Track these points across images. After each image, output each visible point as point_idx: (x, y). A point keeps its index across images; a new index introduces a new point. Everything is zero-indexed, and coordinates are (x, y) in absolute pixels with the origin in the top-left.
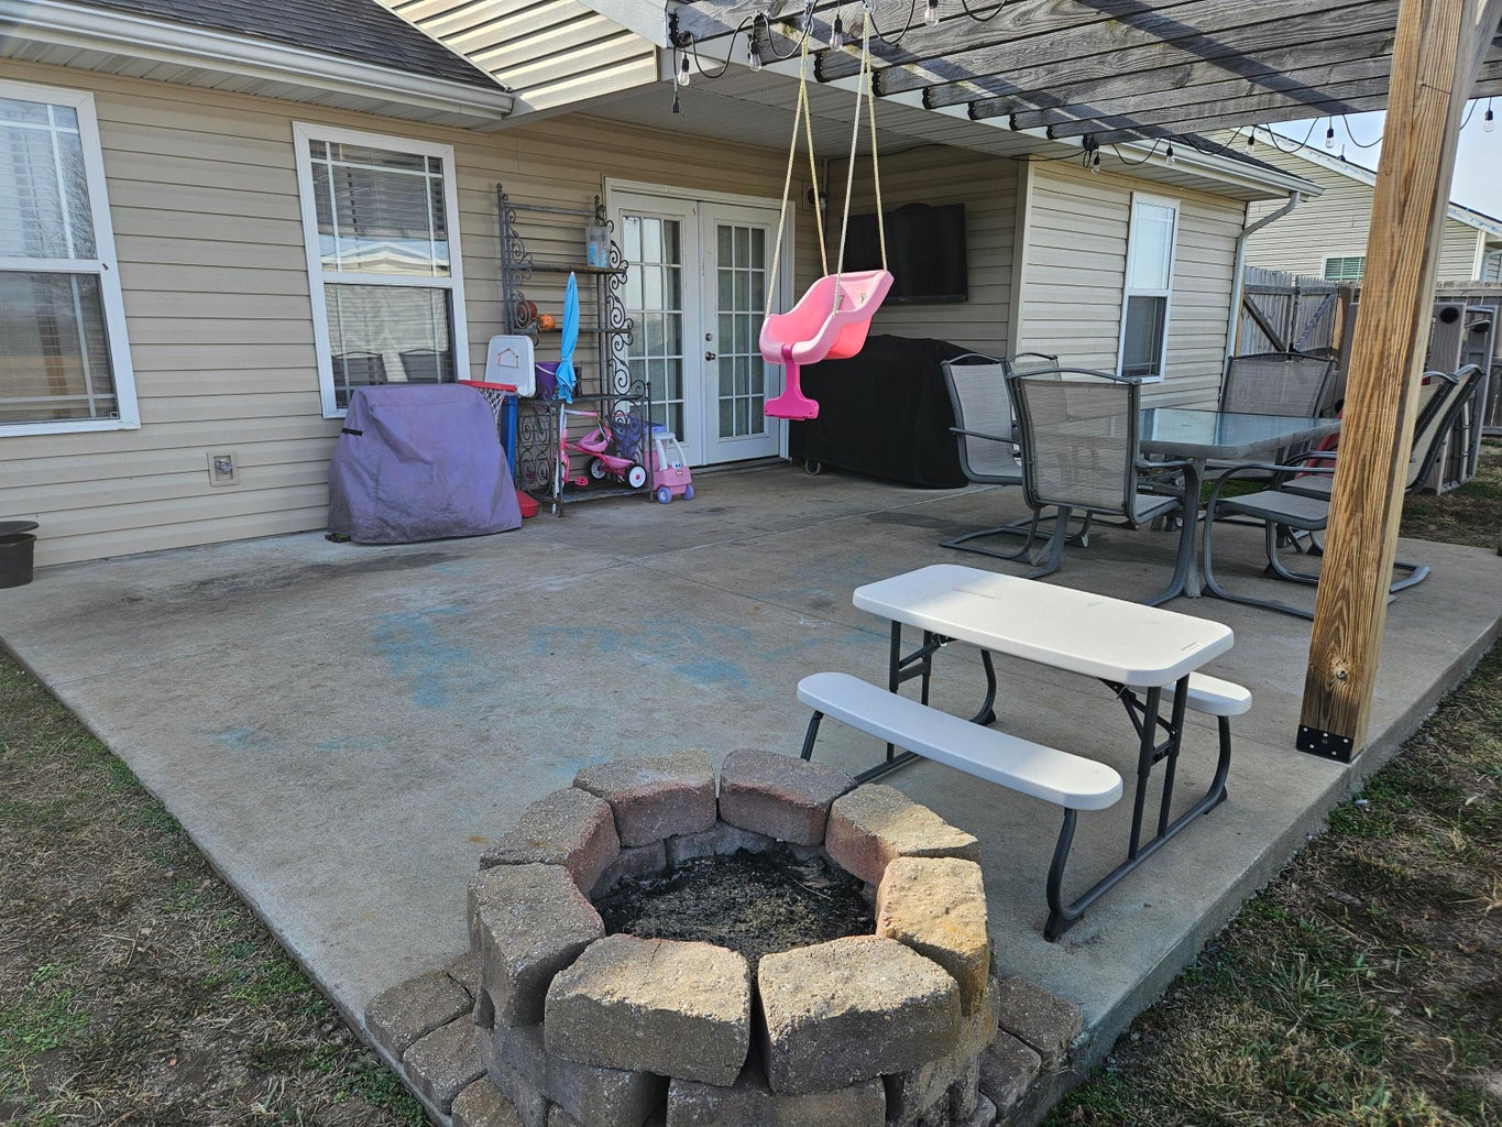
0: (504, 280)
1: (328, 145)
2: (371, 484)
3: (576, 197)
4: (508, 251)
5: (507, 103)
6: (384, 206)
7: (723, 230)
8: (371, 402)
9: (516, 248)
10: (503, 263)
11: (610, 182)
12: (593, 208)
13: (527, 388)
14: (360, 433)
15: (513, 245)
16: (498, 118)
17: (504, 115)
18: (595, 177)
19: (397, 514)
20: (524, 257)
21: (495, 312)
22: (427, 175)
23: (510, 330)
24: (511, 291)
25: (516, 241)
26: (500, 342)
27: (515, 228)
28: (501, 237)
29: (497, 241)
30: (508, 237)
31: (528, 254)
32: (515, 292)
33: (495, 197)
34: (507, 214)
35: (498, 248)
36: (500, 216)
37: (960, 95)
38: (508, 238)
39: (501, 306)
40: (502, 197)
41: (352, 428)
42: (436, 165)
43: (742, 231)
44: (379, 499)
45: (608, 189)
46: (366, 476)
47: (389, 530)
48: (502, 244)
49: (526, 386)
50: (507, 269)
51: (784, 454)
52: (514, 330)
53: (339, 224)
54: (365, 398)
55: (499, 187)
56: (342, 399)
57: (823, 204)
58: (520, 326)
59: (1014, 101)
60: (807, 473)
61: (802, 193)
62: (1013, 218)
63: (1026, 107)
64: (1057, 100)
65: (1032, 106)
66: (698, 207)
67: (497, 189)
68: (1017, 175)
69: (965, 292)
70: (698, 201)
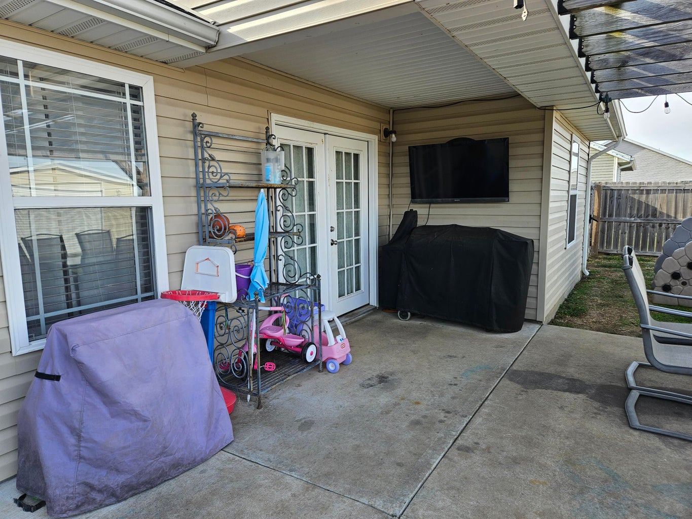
0: (198, 196)
1: (20, 64)
2: (72, 440)
3: (249, 127)
4: (203, 172)
5: (213, 35)
6: (82, 130)
7: (338, 153)
8: (73, 341)
9: (211, 170)
10: (197, 182)
11: (275, 117)
12: (264, 137)
13: (229, 295)
14: (57, 378)
15: (209, 167)
16: (203, 50)
17: (208, 48)
18: (262, 112)
19: (103, 473)
20: (221, 177)
21: (189, 224)
22: (128, 101)
23: (204, 240)
24: (206, 206)
25: (212, 163)
26: (197, 252)
27: (210, 152)
28: (196, 159)
29: (192, 163)
30: (204, 160)
31: (226, 174)
32: (209, 206)
33: (189, 125)
34: (202, 140)
35: (193, 169)
36: (195, 141)
37: (617, 45)
38: (201, 161)
39: (195, 218)
40: (196, 126)
41: (48, 372)
42: (136, 92)
43: (348, 154)
44: (81, 457)
45: (273, 122)
46: (65, 430)
47: (94, 495)
48: (196, 165)
49: (227, 293)
50: (201, 187)
51: (374, 302)
52: (208, 240)
53: (33, 148)
54: (65, 337)
55: (194, 116)
56: (34, 330)
57: (394, 138)
58: (215, 237)
59: (629, 57)
60: (400, 319)
61: (380, 130)
62: (541, 147)
63: (643, 61)
64: (674, 55)
65: (648, 60)
66: (325, 138)
67: (192, 118)
68: (545, 120)
69: (508, 196)
70: (325, 134)
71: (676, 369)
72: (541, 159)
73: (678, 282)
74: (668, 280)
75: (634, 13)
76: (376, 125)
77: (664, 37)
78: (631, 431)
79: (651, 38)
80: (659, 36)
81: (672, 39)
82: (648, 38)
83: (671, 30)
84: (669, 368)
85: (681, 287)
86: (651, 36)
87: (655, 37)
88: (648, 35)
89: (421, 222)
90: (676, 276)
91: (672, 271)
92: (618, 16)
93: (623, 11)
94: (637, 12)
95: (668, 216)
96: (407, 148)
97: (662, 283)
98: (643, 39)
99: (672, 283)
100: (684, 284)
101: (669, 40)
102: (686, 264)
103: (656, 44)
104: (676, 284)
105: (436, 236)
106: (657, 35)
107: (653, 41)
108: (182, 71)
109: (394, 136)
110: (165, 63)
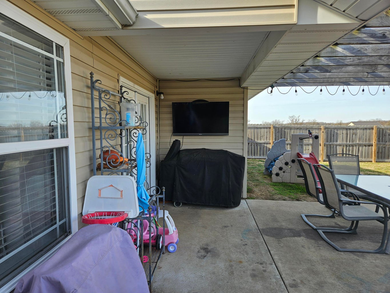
0: (94, 136)
3: (111, 85)
4: (100, 117)
5: (134, 18)
10: (93, 125)
11: (121, 79)
15: (107, 114)
16: (120, 27)
17: (125, 26)
18: (116, 74)
22: (55, 57)
24: (102, 144)
26: (99, 181)
28: (92, 108)
30: (101, 108)
36: (92, 94)
38: (99, 109)
40: (94, 82)
45: (120, 82)
49: (132, 211)
50: (97, 129)
52: (103, 170)
55: (92, 74)
57: (162, 97)
58: (111, 168)
59: (309, 68)
60: (175, 207)
61: (154, 91)
62: (243, 107)
63: (314, 71)
64: (327, 70)
65: (317, 71)
66: (135, 95)
67: (90, 76)
68: (244, 94)
69: (228, 132)
70: (135, 92)
71: (353, 218)
72: (243, 114)
73: (282, 172)
74: (278, 171)
75: (343, 49)
76: (153, 88)
77: (338, 62)
78: (339, 252)
79: (332, 61)
80: (335, 61)
81: (341, 63)
82: (331, 61)
83: (340, 59)
84: (351, 218)
85: (283, 174)
86: (332, 60)
87: (334, 61)
88: (331, 60)
89: (183, 147)
90: (281, 169)
91: (279, 167)
92: (336, 49)
93: (338, 48)
94: (344, 49)
95: (251, 139)
96: (171, 103)
97: (275, 173)
98: (329, 61)
99: (280, 172)
100: (284, 172)
101: (339, 64)
102: (284, 163)
103: (334, 65)
104: (281, 173)
105: (195, 155)
106: (335, 60)
107: (333, 63)
108: (82, 38)
109: (162, 95)
110: (74, 30)
